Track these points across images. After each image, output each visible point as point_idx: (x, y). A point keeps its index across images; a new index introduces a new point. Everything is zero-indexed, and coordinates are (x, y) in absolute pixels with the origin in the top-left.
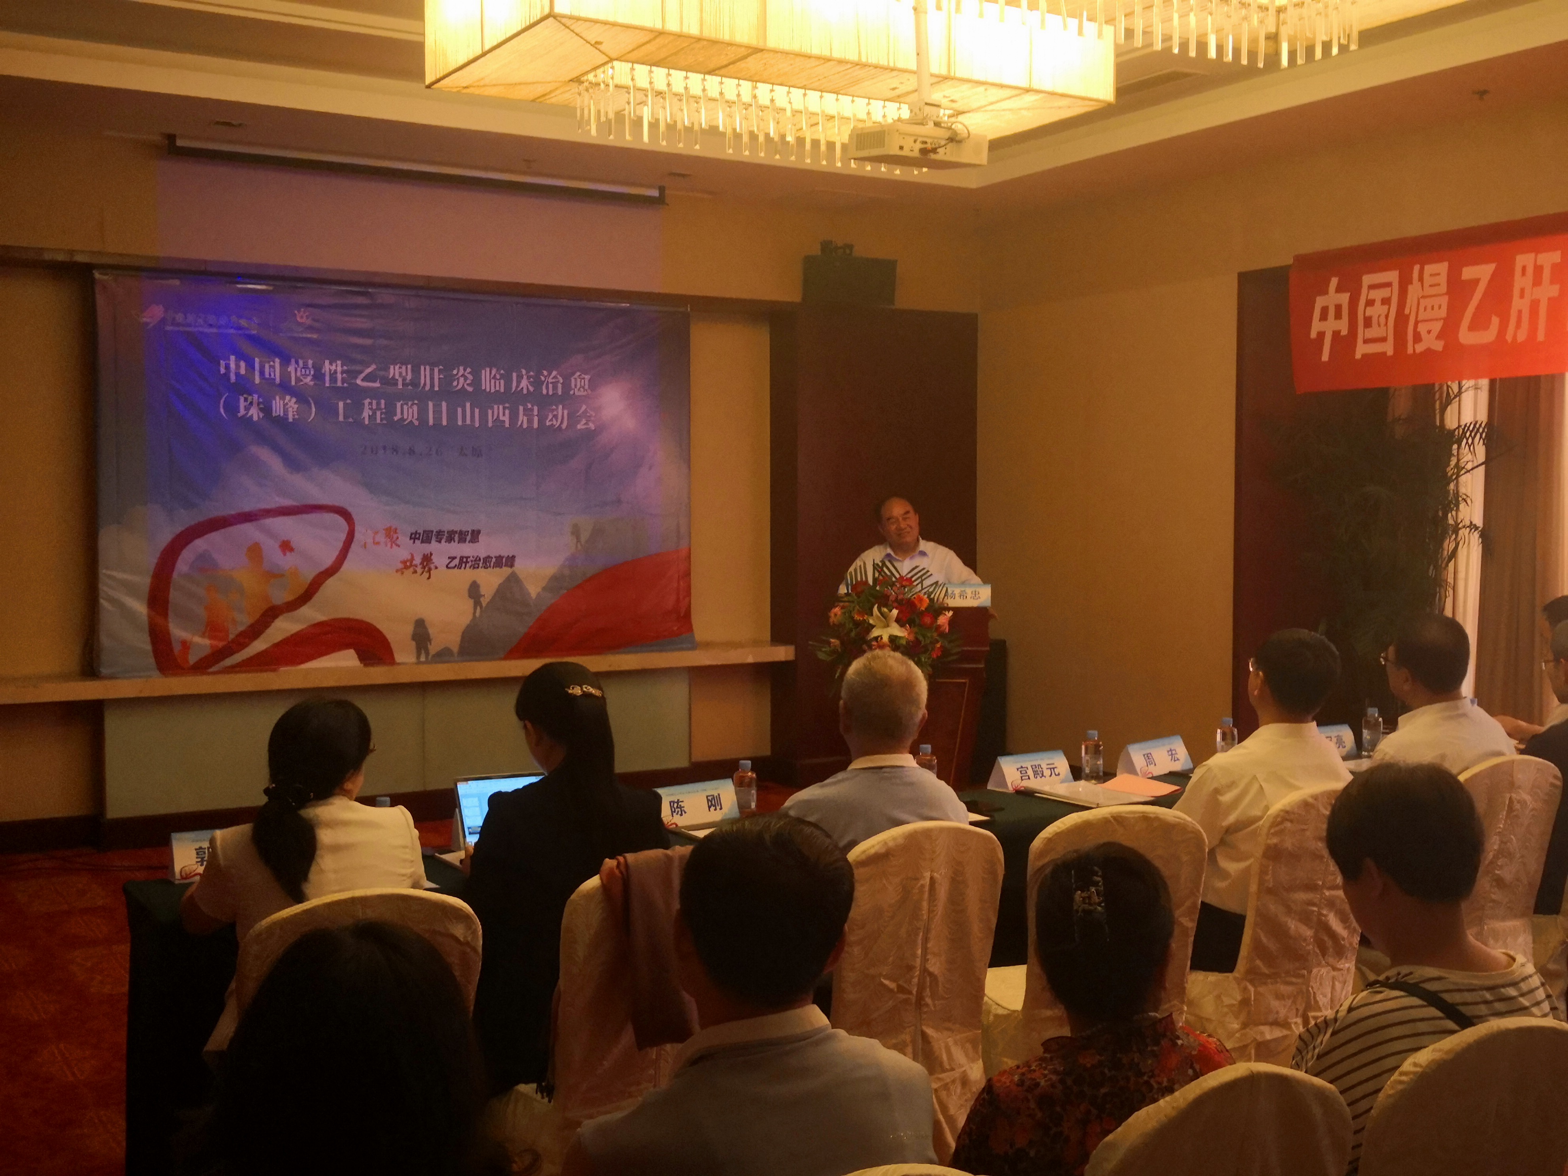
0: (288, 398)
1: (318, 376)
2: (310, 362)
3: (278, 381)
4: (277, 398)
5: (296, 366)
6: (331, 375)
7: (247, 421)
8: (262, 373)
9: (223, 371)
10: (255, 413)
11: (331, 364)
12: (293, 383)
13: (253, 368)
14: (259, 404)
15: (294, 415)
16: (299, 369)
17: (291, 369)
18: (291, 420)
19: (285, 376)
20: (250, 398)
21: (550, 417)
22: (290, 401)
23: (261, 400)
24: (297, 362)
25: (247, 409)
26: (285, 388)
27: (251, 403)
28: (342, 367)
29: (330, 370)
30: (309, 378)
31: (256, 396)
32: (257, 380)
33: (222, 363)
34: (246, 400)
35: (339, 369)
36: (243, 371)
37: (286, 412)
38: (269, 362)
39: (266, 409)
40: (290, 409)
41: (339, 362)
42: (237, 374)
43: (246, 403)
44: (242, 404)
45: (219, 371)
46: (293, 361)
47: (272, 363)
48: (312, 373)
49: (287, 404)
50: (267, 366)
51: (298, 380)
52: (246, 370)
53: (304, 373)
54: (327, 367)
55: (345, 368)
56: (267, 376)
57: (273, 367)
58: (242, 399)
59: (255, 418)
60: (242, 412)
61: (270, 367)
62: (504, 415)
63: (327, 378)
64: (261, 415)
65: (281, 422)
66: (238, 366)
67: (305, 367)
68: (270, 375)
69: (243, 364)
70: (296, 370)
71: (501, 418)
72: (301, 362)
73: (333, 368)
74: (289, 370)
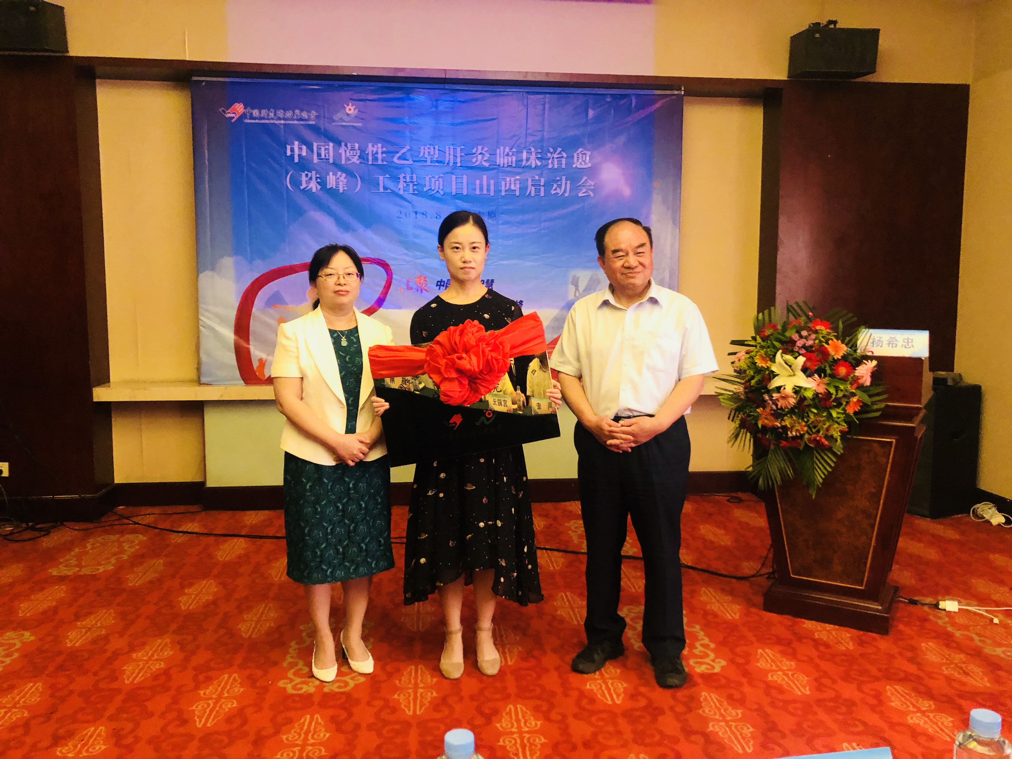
0: (339, 173)
1: (363, 157)
2: (357, 146)
3: (331, 161)
4: (331, 174)
5: (346, 149)
6: (373, 155)
7: (307, 192)
8: (319, 155)
9: (289, 153)
10: (314, 186)
11: (373, 146)
12: (343, 162)
13: (313, 152)
14: (317, 178)
15: (344, 187)
16: (348, 152)
17: (342, 151)
18: (341, 191)
19: (338, 156)
20: (310, 174)
21: (555, 186)
22: (341, 176)
23: (318, 176)
24: (346, 145)
25: (308, 182)
26: (337, 166)
27: (311, 178)
28: (382, 148)
29: (373, 151)
30: (357, 157)
31: (314, 172)
32: (316, 160)
33: (289, 147)
34: (307, 175)
35: (380, 151)
36: (304, 154)
37: (337, 184)
38: (324, 146)
39: (322, 183)
40: (341, 183)
41: (380, 145)
42: (300, 155)
43: (307, 179)
44: (304, 179)
45: (286, 153)
46: (343, 144)
47: (327, 147)
48: (359, 154)
49: (339, 178)
50: (323, 149)
51: (348, 159)
52: (307, 152)
53: (351, 154)
54: (370, 149)
55: (384, 149)
56: (323, 156)
57: (328, 149)
58: (303, 175)
59: (314, 190)
60: (304, 186)
61: (325, 149)
62: (515, 186)
63: (370, 158)
64: (319, 187)
65: (333, 193)
66: (300, 149)
67: (353, 149)
68: (325, 156)
69: (304, 148)
70: (345, 151)
71: (513, 187)
72: (349, 145)
73: (375, 150)
74: (340, 152)
